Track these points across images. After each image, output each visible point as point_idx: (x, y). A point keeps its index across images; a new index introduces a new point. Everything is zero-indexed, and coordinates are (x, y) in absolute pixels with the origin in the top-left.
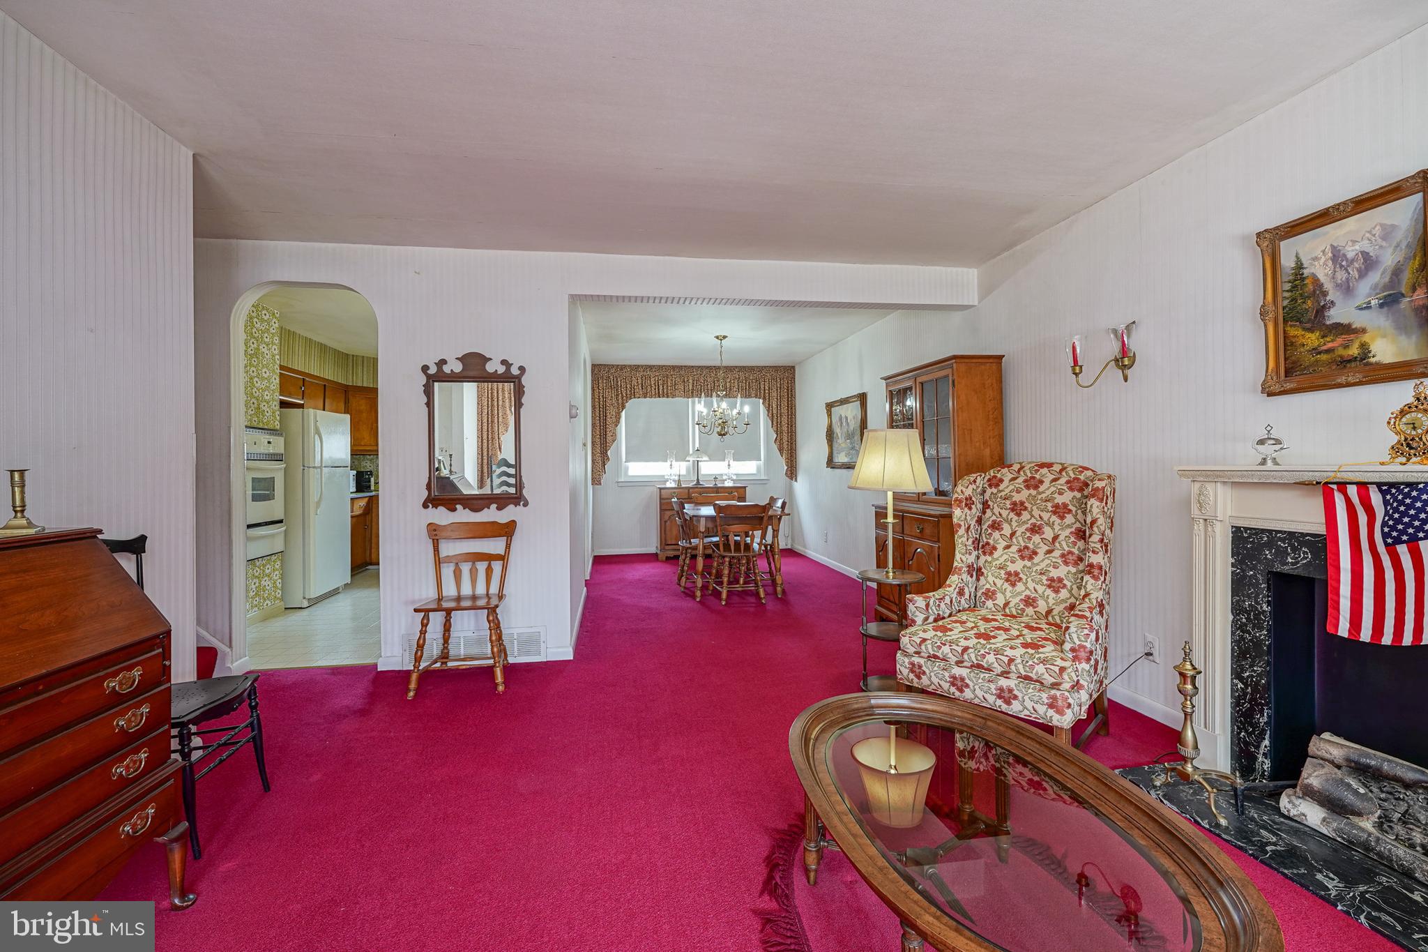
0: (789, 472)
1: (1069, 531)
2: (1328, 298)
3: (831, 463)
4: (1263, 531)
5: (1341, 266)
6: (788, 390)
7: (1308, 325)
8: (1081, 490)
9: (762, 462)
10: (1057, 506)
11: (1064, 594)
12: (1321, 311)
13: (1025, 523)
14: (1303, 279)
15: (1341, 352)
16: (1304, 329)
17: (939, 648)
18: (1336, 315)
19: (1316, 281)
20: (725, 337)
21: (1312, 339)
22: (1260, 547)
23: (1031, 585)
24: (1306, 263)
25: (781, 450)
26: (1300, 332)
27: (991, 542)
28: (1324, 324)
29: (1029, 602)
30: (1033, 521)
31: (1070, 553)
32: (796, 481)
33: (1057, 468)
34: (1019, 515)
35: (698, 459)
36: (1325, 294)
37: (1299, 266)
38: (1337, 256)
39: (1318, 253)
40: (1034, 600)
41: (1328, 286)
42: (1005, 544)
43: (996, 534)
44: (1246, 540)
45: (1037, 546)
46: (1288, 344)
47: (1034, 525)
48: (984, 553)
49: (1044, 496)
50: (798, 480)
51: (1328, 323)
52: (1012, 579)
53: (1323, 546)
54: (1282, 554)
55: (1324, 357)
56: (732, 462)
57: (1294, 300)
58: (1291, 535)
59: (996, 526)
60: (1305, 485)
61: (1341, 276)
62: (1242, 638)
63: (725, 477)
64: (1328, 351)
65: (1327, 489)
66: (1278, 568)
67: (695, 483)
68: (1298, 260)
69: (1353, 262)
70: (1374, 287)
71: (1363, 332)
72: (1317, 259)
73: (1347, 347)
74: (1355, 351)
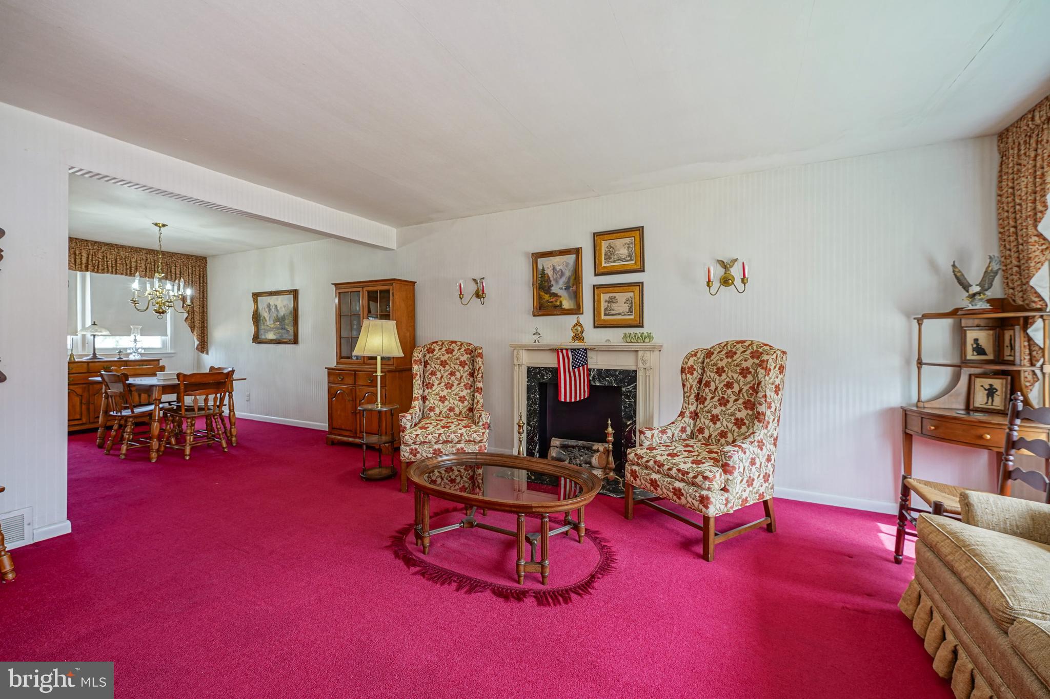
0: (200, 347)
1: (467, 373)
2: (552, 283)
3: (257, 339)
4: (537, 368)
5: (555, 273)
6: (200, 276)
7: (546, 292)
8: (470, 354)
9: (168, 338)
10: (461, 362)
11: (466, 403)
12: (550, 287)
13: (448, 371)
14: (545, 275)
15: (554, 303)
17: (426, 437)
18: (554, 289)
19: (548, 276)
20: (164, 225)
21: (547, 297)
22: (536, 374)
23: (452, 402)
24: (545, 269)
25: (192, 328)
26: (543, 294)
27: (431, 382)
28: (550, 292)
29: (451, 409)
30: (451, 369)
31: (468, 383)
32: (207, 353)
33: (459, 344)
34: (444, 367)
35: (95, 334)
36: (551, 281)
37: (543, 270)
38: (554, 269)
39: (549, 266)
40: (454, 408)
41: (551, 279)
42: (438, 382)
43: (433, 378)
44: (531, 372)
45: (453, 382)
46: (540, 298)
47: (452, 372)
48: (428, 388)
49: (455, 357)
50: (209, 353)
51: (552, 292)
52: (443, 399)
53: (555, 371)
54: (543, 375)
55: (550, 304)
56: (139, 337)
57: (542, 281)
58: (546, 368)
59: (433, 374)
60: (552, 350)
61: (555, 276)
62: (530, 409)
63: (129, 351)
64: (551, 302)
65: (557, 351)
66: (542, 381)
67: (90, 357)
68: (543, 267)
69: (558, 272)
70: (564, 282)
71: (561, 297)
72: (548, 268)
73: (556, 301)
74: (558, 303)
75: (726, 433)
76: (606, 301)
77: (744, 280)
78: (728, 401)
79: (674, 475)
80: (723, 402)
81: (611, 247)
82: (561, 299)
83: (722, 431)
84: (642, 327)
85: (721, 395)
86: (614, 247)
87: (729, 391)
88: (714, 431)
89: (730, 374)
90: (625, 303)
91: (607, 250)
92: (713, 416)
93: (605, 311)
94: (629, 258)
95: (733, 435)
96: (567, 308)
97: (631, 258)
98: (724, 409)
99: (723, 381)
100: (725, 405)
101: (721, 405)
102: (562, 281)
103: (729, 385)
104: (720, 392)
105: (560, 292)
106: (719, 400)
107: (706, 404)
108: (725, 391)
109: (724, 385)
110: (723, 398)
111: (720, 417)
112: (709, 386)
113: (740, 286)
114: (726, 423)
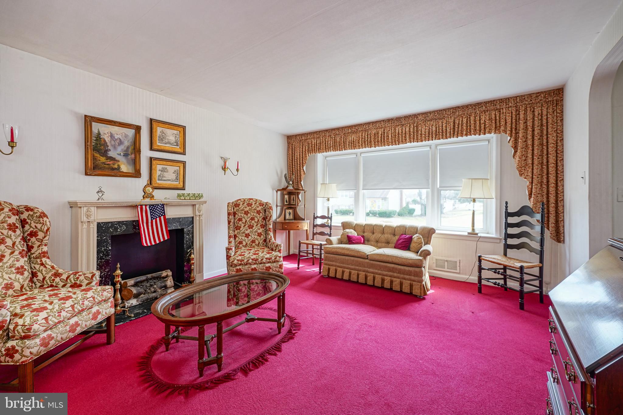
2: (109, 148)
4: (109, 222)
5: (113, 140)
7: (102, 154)
10: (10, 225)
12: (106, 151)
14: (100, 139)
15: (112, 165)
16: (100, 155)
18: (111, 154)
19: (105, 141)
21: (103, 159)
22: (108, 228)
24: (102, 133)
26: (98, 156)
28: (107, 156)
31: (24, 250)
36: (108, 146)
37: (99, 134)
38: (112, 136)
39: (106, 132)
40: (12, 284)
41: (109, 144)
44: (102, 227)
46: (94, 159)
51: (108, 156)
54: (116, 229)
55: (107, 166)
57: (97, 144)
58: (119, 222)
61: (113, 143)
62: (101, 262)
64: (108, 164)
66: (115, 234)
68: (99, 131)
69: (116, 140)
70: (122, 150)
71: (119, 161)
72: (105, 134)
73: (114, 165)
74: (116, 166)
75: (255, 240)
76: (159, 170)
77: (237, 170)
78: (253, 226)
79: (265, 261)
80: (251, 227)
81: (163, 133)
82: (119, 163)
83: (253, 240)
84: (184, 189)
85: (249, 224)
86: (166, 134)
87: (253, 222)
88: (248, 241)
89: (252, 214)
90: (173, 173)
91: (160, 134)
92: (246, 234)
93: (158, 177)
94: (176, 144)
95: (258, 241)
96: (125, 171)
97: (177, 144)
98: (252, 230)
99: (249, 217)
100: (252, 228)
101: (249, 228)
102: (120, 149)
103: (252, 219)
104: (248, 223)
105: (118, 158)
106: (248, 226)
107: (241, 230)
108: (251, 222)
109: (250, 219)
110: (250, 225)
111: (250, 234)
112: (242, 221)
113: (236, 173)
114: (253, 236)
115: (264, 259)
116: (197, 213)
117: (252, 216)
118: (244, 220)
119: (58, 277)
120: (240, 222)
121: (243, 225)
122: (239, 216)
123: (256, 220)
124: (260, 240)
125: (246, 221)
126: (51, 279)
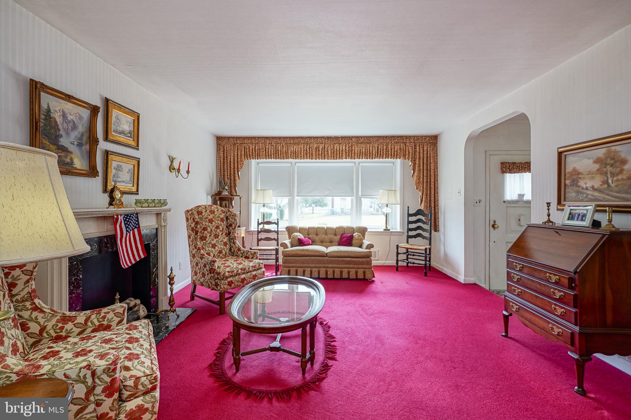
2: (60, 133)
5: (66, 122)
7: (51, 141)
12: (58, 137)
14: (51, 118)
15: (63, 158)
16: (49, 142)
18: (64, 141)
19: (56, 122)
21: (53, 148)
24: (52, 111)
26: (47, 143)
28: (58, 144)
36: (59, 130)
37: (49, 111)
38: (64, 116)
39: (57, 109)
41: (60, 127)
51: (60, 144)
57: (45, 125)
58: (90, 239)
61: (65, 125)
64: (58, 157)
65: (113, 217)
68: (48, 107)
69: (69, 122)
70: (76, 137)
71: (71, 153)
72: (56, 111)
73: (66, 157)
74: (68, 160)
75: (221, 251)
76: (114, 168)
77: (188, 172)
78: (219, 235)
80: (216, 236)
81: (118, 119)
82: (73, 156)
83: (219, 251)
84: (138, 194)
85: (215, 233)
86: (120, 120)
87: (218, 230)
88: (216, 252)
89: (217, 222)
90: (128, 172)
91: (115, 120)
92: (212, 245)
93: (113, 177)
94: (129, 135)
95: (225, 250)
96: (79, 167)
97: (131, 136)
98: (217, 239)
99: (214, 226)
100: (218, 237)
101: (215, 238)
102: (74, 135)
103: (217, 227)
104: (214, 232)
105: (71, 148)
106: (214, 236)
107: (207, 240)
108: (216, 231)
109: (215, 228)
110: (216, 234)
111: (216, 244)
112: (207, 230)
113: (185, 175)
114: (220, 246)
115: (251, 268)
116: (163, 224)
117: (216, 225)
118: (209, 230)
119: (70, 323)
120: (206, 232)
121: (209, 234)
122: (203, 225)
123: (221, 229)
124: (226, 249)
125: (211, 230)
126: (58, 328)
